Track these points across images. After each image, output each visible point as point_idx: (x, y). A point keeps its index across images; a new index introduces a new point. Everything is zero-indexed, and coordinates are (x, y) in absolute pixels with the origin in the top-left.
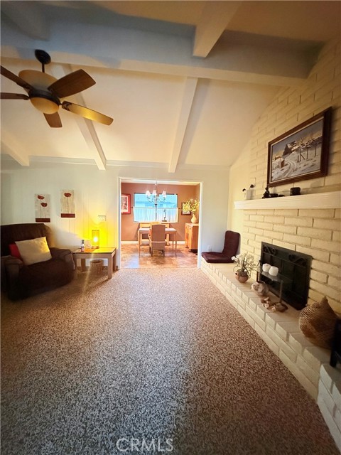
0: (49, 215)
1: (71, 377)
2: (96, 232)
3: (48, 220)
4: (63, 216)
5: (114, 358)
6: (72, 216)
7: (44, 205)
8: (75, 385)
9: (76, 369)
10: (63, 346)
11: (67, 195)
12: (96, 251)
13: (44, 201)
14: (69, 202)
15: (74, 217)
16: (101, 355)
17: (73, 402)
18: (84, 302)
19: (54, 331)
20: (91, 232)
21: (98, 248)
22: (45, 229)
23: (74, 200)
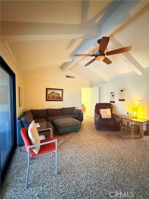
0: (115, 100)
1: (94, 168)
2: (135, 109)
3: (114, 102)
4: (120, 100)
5: (114, 179)
6: (124, 100)
7: (113, 96)
8: (92, 172)
9: (97, 167)
10: (99, 154)
11: (122, 91)
12: (135, 120)
13: (113, 94)
14: (123, 94)
15: (125, 101)
16: (110, 171)
17: (88, 177)
18: (119, 142)
19: (100, 147)
20: (132, 108)
21: (136, 118)
22: (111, 105)
23: (125, 93)
